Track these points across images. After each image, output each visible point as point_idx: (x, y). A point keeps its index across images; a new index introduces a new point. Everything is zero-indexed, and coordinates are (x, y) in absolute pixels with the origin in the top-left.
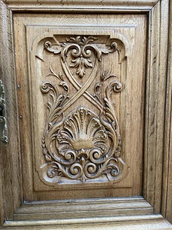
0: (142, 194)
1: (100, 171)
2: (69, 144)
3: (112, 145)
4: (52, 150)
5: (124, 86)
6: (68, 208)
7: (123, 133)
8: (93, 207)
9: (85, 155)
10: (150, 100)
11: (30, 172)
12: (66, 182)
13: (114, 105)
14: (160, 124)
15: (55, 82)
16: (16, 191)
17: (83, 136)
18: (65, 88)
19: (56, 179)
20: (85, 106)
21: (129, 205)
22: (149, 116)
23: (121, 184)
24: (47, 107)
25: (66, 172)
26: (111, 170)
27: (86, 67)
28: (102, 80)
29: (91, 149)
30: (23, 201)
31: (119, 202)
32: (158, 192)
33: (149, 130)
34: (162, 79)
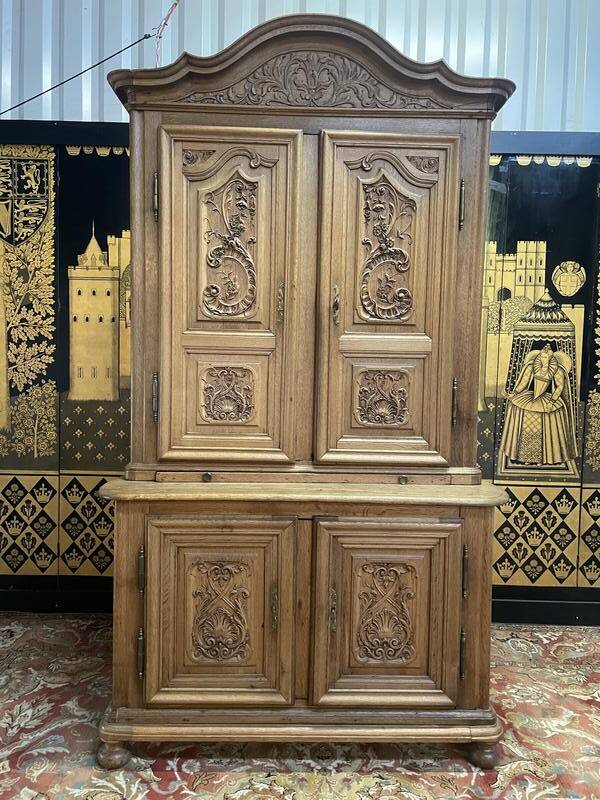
0: (428, 674)
1: (397, 654)
2: (375, 633)
3: (406, 636)
4: (364, 638)
5: (415, 596)
6: (373, 681)
7: (414, 628)
8: (392, 681)
9: (387, 643)
10: (433, 606)
11: (347, 653)
12: (372, 661)
13: (408, 608)
14: (440, 623)
15: (368, 590)
16: (338, 665)
17: (386, 629)
18: (375, 595)
19: (365, 659)
20: (388, 609)
21: (418, 681)
22: (433, 617)
23: (411, 666)
24: (362, 607)
25: (373, 654)
26: (405, 655)
27: (390, 581)
28: (400, 589)
29: (391, 638)
30: (342, 674)
31: (410, 679)
32: (439, 672)
33: (433, 625)
34: (441, 593)
